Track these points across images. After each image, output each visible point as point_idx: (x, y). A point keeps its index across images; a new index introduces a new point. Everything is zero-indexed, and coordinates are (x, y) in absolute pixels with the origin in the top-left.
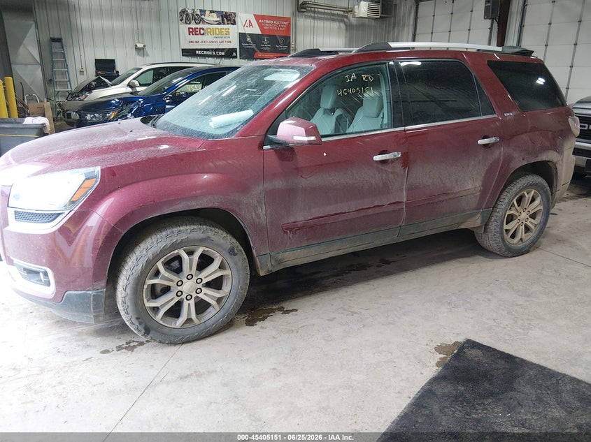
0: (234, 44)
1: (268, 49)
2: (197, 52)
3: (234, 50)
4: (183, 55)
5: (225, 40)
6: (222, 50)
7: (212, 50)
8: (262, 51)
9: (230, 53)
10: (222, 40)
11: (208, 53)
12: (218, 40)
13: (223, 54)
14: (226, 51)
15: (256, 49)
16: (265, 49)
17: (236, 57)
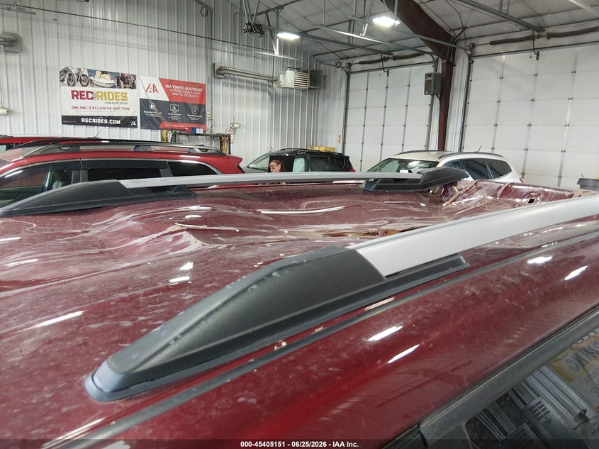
0: (135, 111)
1: (177, 118)
2: (83, 120)
3: (134, 119)
4: (63, 123)
5: (121, 106)
6: (117, 118)
7: (104, 117)
8: (170, 121)
9: (127, 122)
10: (117, 106)
11: (98, 121)
12: (112, 106)
13: (119, 122)
14: (122, 119)
15: (162, 118)
16: (173, 118)
17: (136, 127)
